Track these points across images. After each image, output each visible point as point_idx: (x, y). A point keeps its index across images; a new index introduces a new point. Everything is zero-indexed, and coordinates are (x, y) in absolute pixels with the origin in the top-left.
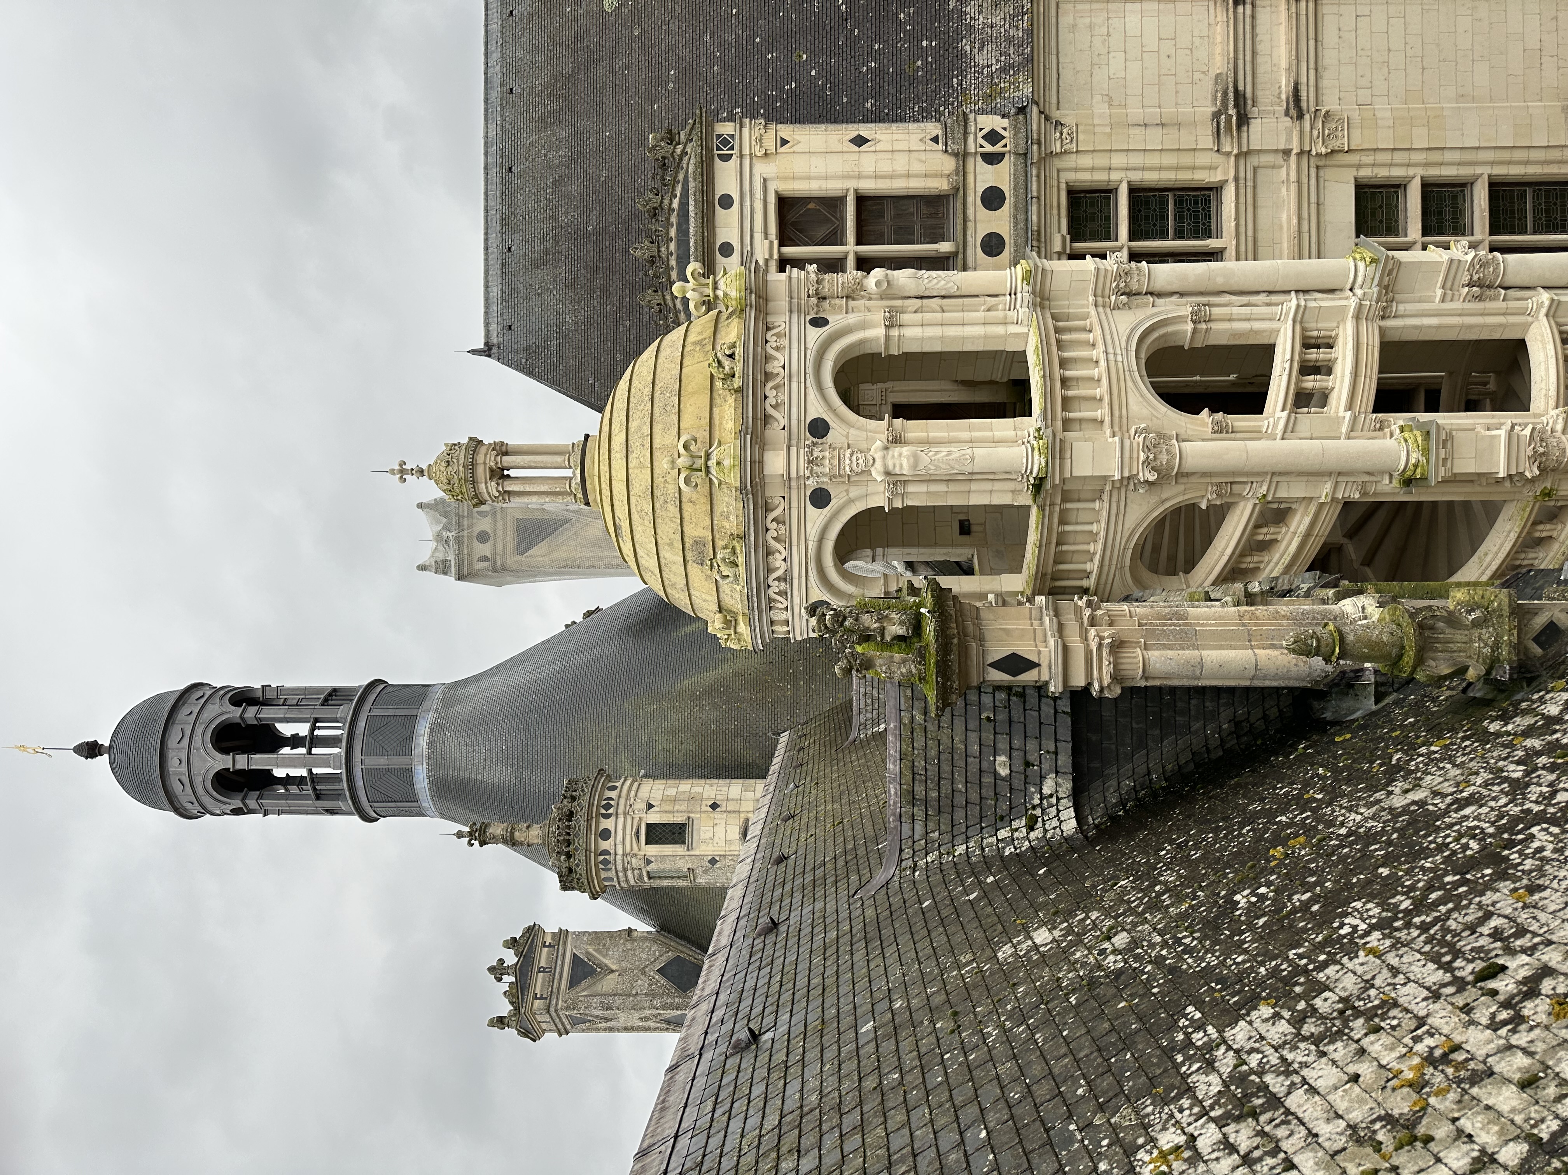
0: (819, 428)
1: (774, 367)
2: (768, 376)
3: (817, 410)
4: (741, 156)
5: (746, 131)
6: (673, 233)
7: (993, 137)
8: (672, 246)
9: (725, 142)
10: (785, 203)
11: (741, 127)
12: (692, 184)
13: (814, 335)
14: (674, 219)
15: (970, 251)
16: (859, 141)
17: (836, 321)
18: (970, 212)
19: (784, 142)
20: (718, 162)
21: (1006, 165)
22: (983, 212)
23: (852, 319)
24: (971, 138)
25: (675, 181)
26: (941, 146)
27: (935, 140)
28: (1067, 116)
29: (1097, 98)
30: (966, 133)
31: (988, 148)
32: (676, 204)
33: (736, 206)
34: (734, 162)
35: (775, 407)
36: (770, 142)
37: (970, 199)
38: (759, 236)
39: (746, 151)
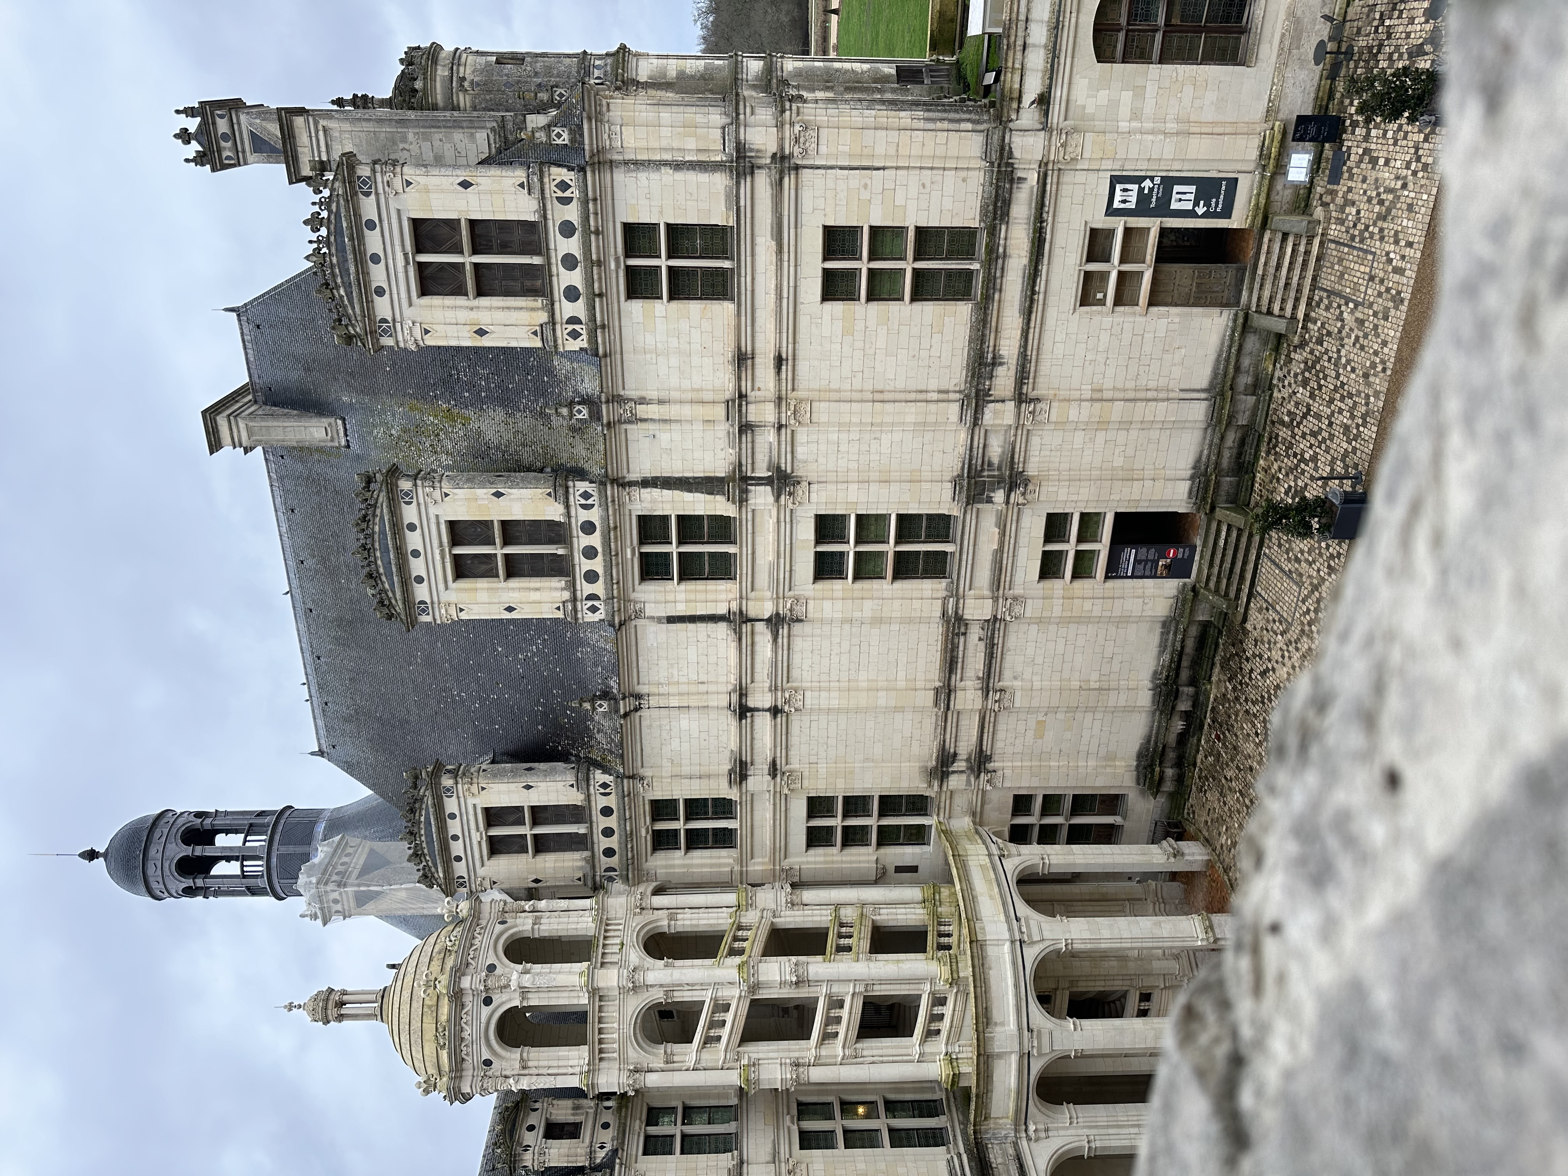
0: (488, 1063)
1: (465, 1035)
2: (462, 1039)
3: (486, 1055)
4: (458, 797)
5: (460, 786)
6: (423, 832)
7: (605, 785)
8: (423, 838)
9: (448, 790)
10: (487, 811)
11: (457, 783)
12: (431, 810)
13: (486, 1011)
14: (422, 826)
15: (595, 836)
16: (528, 787)
17: (497, 999)
18: (594, 819)
19: (483, 789)
20: (445, 799)
21: (613, 797)
22: (601, 818)
23: (505, 997)
24: (592, 788)
25: (421, 809)
26: (575, 789)
27: (572, 786)
28: (647, 772)
29: (665, 760)
30: (588, 785)
31: (602, 791)
32: (422, 819)
33: (458, 818)
34: (454, 798)
35: (467, 1054)
36: (475, 788)
37: (594, 813)
38: (473, 831)
39: (461, 795)
